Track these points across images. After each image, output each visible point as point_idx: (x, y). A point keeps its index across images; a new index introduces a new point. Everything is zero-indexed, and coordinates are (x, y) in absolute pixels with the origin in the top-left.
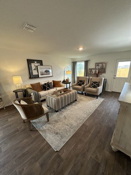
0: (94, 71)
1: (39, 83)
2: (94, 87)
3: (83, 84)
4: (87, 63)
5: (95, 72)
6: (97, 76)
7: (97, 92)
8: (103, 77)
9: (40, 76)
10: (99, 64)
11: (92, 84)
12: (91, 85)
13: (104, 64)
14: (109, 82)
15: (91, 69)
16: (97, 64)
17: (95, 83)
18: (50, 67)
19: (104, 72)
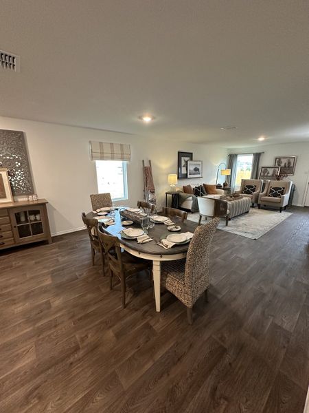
0: (271, 171)
1: (189, 186)
2: (275, 195)
3: (254, 190)
4: (257, 157)
5: (274, 172)
6: (278, 179)
7: (281, 202)
8: (291, 180)
9: (189, 176)
10: (282, 160)
11: (271, 191)
12: (269, 191)
13: (292, 160)
14: (299, 191)
15: (266, 168)
16: (278, 160)
17: (276, 189)
18: (200, 163)
19: (292, 173)
